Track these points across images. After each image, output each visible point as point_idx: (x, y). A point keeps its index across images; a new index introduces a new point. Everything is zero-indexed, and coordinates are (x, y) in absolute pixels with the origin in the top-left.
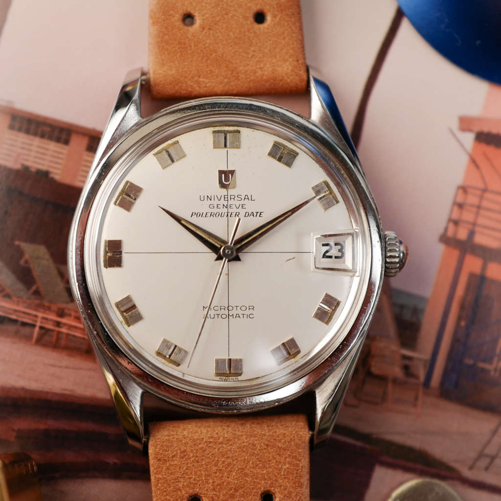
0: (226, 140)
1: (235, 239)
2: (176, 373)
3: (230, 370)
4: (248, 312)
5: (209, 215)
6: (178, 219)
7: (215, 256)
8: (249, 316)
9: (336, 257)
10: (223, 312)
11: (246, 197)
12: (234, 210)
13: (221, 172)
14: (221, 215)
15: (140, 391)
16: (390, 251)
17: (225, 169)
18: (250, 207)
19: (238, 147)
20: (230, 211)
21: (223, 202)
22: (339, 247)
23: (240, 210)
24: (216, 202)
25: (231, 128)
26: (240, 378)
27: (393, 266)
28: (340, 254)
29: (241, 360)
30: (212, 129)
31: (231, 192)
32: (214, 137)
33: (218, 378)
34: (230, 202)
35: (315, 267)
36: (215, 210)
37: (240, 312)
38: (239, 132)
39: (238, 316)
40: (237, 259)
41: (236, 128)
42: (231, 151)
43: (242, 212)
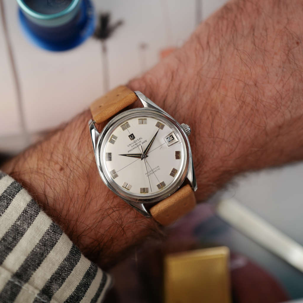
0: (125, 127)
1: (143, 152)
2: (149, 195)
3: (162, 185)
4: (158, 168)
5: (133, 149)
6: (125, 155)
7: (141, 159)
8: (159, 169)
9: (172, 140)
10: (151, 172)
11: (140, 139)
12: (139, 144)
13: (129, 136)
14: (136, 147)
15: (142, 205)
16: (185, 129)
17: (130, 135)
18: (142, 141)
19: (130, 126)
20: (138, 145)
21: (134, 144)
22: (172, 137)
23: (140, 143)
24: (133, 145)
25: (125, 123)
26: (166, 186)
27: (188, 133)
28: (173, 138)
29: (163, 182)
30: (120, 126)
31: (135, 139)
32: (122, 128)
33: (160, 190)
34: (136, 143)
35: (169, 146)
36: (134, 147)
37: (156, 170)
38: (127, 122)
39: (156, 171)
40: (147, 156)
41: (126, 122)
42: (128, 129)
43: (141, 143)
